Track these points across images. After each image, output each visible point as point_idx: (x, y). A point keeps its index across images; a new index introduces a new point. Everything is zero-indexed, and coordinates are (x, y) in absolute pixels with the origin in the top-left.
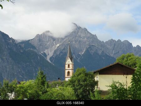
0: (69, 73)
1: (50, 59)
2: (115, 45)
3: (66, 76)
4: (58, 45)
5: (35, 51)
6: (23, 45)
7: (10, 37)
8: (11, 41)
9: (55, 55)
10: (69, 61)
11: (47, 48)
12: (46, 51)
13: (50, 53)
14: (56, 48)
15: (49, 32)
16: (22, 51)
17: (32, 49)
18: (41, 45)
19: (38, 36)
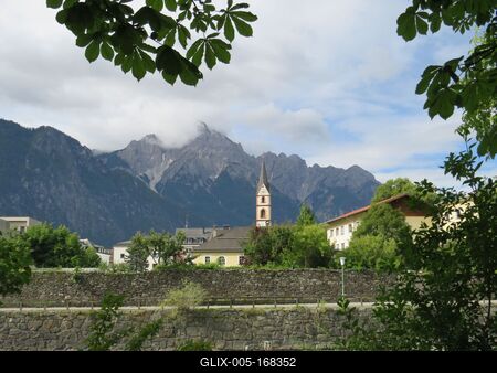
0: (263, 211)
1: (157, 186)
2: (274, 162)
3: (259, 217)
4: (171, 161)
5: (128, 170)
6: (105, 161)
7: (82, 145)
8: (84, 152)
9: (165, 179)
10: (263, 191)
11: (150, 167)
12: (148, 173)
13: (156, 176)
14: (167, 167)
15: (153, 136)
16: (104, 171)
17: (122, 168)
18: (138, 161)
19: (133, 143)
